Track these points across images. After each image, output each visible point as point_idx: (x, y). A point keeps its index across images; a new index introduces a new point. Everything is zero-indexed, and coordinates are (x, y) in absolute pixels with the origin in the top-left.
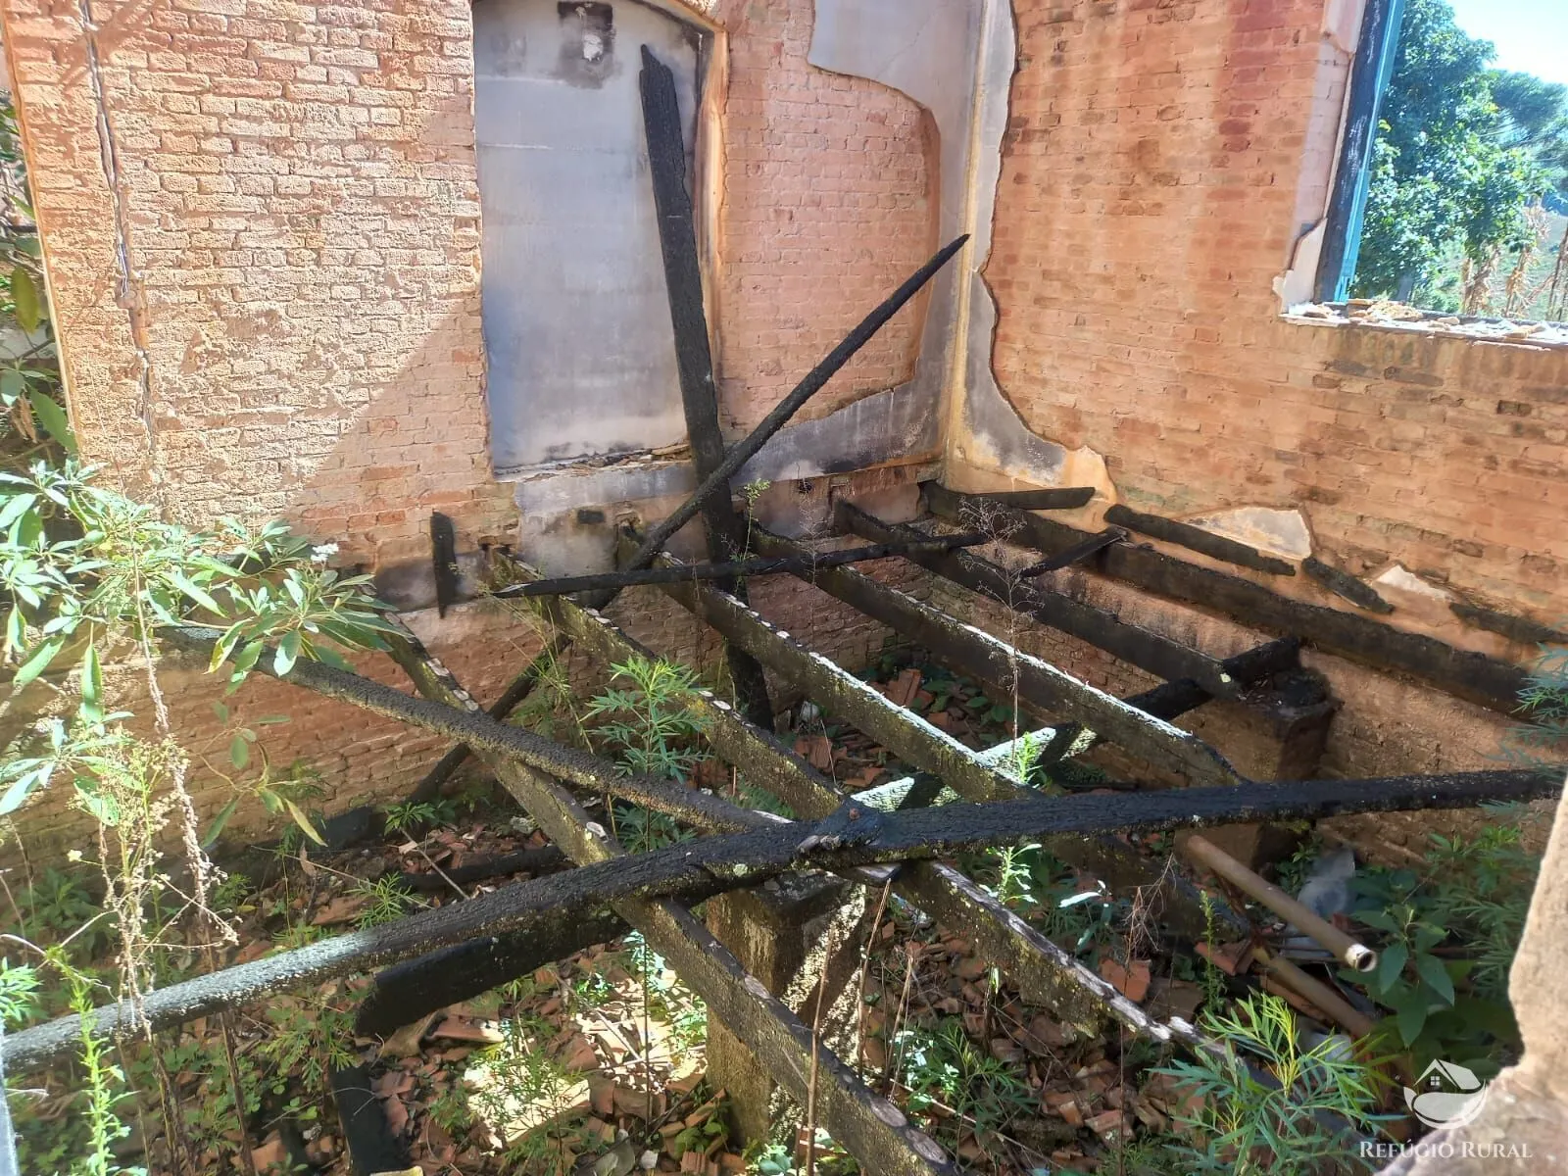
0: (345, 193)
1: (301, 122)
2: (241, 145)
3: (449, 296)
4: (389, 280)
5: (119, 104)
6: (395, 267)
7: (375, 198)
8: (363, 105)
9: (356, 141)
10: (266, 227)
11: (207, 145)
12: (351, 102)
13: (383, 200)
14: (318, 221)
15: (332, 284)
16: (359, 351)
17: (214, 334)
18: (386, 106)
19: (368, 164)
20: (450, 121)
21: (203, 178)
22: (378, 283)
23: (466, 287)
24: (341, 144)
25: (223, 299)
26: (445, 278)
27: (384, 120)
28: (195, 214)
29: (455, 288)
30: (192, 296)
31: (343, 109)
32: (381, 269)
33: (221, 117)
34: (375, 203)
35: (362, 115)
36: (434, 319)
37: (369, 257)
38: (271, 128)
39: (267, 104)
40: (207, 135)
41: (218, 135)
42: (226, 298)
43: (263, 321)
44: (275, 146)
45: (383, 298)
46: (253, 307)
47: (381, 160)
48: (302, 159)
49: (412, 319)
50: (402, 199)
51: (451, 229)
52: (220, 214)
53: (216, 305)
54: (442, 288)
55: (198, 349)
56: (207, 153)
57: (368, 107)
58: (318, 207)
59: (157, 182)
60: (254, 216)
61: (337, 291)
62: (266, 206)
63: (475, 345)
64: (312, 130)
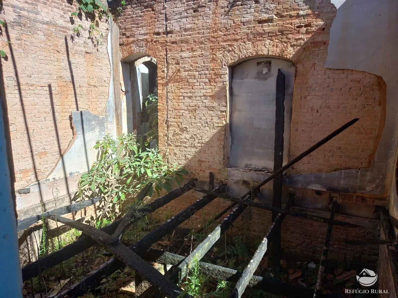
0: (200, 106)
1: (194, 93)
2: (185, 97)
3: (218, 127)
4: (207, 123)
5: (169, 92)
6: (208, 120)
7: (206, 107)
8: (205, 89)
9: (203, 96)
10: (187, 112)
11: (180, 98)
12: (203, 89)
13: (207, 107)
14: (195, 111)
15: (197, 123)
16: (200, 136)
17: (177, 131)
18: (209, 89)
19: (205, 100)
20: (221, 91)
21: (179, 103)
22: (205, 123)
23: (222, 125)
24: (201, 97)
25: (179, 124)
26: (218, 123)
27: (208, 92)
28: (177, 109)
29: (220, 125)
30: (175, 124)
31: (201, 90)
32: (206, 121)
33: (182, 93)
34: (205, 108)
35: (205, 91)
36: (215, 131)
37: (204, 118)
38: (189, 94)
39: (189, 90)
40: (180, 96)
41: (182, 96)
42: (180, 124)
43: (185, 129)
44: (190, 97)
45: (206, 126)
46: (184, 126)
47: (207, 99)
48: (194, 100)
49: (210, 131)
50: (210, 107)
51: (220, 113)
52: (181, 110)
53: (179, 125)
54: (217, 125)
55: (175, 133)
56: (180, 99)
57: (206, 89)
58: (196, 108)
59: (172, 104)
60: (186, 110)
61: (198, 124)
62: (187, 108)
63: (223, 137)
64: (196, 94)
